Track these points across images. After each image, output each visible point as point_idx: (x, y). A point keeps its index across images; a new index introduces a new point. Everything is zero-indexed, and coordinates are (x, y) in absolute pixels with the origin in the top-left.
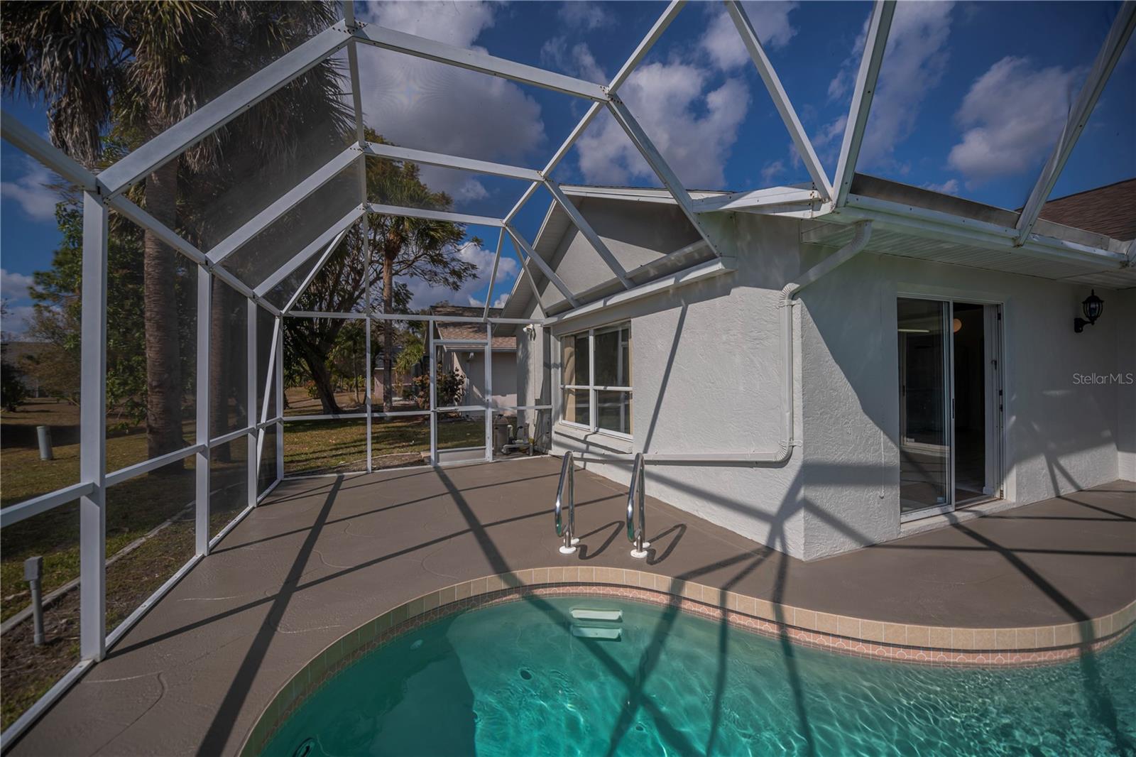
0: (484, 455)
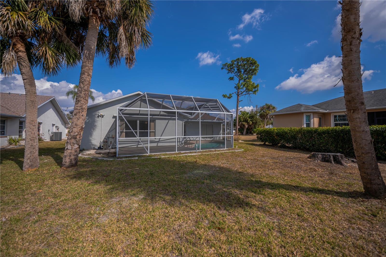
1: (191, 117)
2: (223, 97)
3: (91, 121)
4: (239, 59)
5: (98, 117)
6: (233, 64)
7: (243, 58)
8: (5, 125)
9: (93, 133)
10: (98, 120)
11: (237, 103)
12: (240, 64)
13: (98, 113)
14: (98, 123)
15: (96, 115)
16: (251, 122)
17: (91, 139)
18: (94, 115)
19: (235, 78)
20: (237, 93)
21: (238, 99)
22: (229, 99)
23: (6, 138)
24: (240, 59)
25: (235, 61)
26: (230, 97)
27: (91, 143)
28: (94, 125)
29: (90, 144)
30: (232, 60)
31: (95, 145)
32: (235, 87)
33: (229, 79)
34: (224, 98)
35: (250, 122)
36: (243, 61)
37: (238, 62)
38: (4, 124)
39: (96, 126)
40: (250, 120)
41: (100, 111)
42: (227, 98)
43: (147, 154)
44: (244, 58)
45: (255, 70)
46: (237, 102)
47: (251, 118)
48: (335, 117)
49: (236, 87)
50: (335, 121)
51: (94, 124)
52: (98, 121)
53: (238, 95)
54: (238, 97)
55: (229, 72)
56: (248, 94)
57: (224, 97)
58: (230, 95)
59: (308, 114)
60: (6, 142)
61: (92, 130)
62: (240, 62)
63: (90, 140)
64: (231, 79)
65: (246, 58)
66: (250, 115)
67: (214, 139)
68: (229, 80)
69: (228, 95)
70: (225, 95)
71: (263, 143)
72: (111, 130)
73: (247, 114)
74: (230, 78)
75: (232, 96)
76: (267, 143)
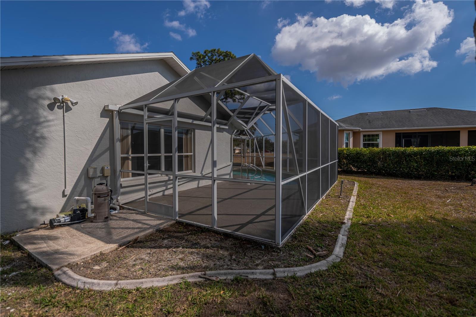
1: (246, 127)
3: (20, 118)
5: (51, 107)
9: (32, 166)
10: (51, 117)
13: (49, 94)
14: (53, 129)
15: (44, 99)
17: (24, 187)
18: (34, 97)
27: (27, 202)
28: (38, 135)
29: (24, 206)
31: (44, 211)
39: (43, 138)
41: (57, 86)
48: (364, 136)
50: (364, 141)
51: (35, 131)
52: (52, 123)
59: (348, 132)
61: (29, 155)
63: (22, 193)
72: (97, 153)
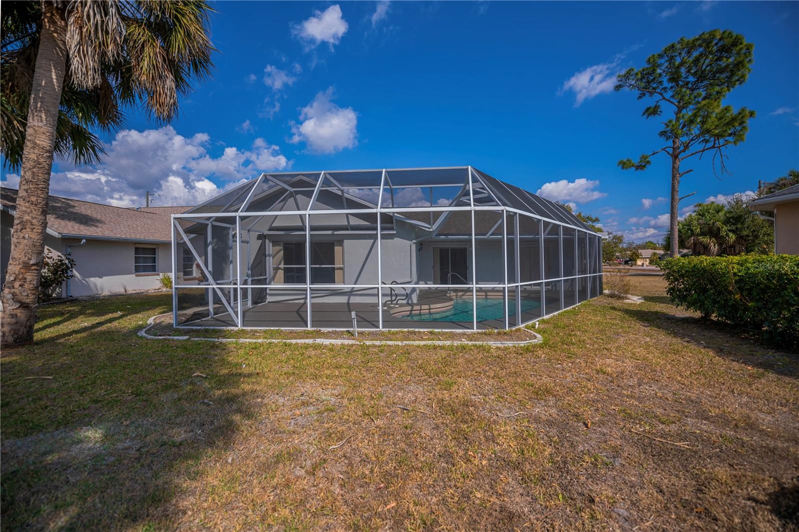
0: (247, 305)
1: (429, 228)
2: (620, 167)
4: (673, 46)
6: (654, 66)
7: (686, 40)
8: (156, 256)
11: (673, 180)
12: (678, 61)
16: (731, 234)
19: (662, 109)
20: (670, 150)
21: (674, 167)
22: (640, 172)
23: (157, 277)
24: (678, 46)
25: (660, 56)
26: (644, 166)
30: (650, 56)
32: (663, 134)
33: (644, 114)
34: (624, 170)
35: (727, 235)
36: (690, 47)
37: (672, 58)
38: (155, 254)
40: (730, 231)
42: (633, 169)
43: (236, 329)
44: (690, 37)
45: (739, 65)
46: (674, 177)
47: (734, 224)
49: (665, 132)
53: (675, 157)
54: (674, 162)
55: (644, 95)
56: (713, 147)
57: (623, 168)
58: (644, 157)
60: (158, 282)
62: (680, 54)
64: (653, 111)
65: (697, 37)
66: (730, 212)
67: (552, 288)
68: (645, 116)
69: (636, 161)
70: (625, 160)
71: (698, 314)
73: (718, 212)
74: (648, 109)
75: (648, 162)
76: (714, 317)
